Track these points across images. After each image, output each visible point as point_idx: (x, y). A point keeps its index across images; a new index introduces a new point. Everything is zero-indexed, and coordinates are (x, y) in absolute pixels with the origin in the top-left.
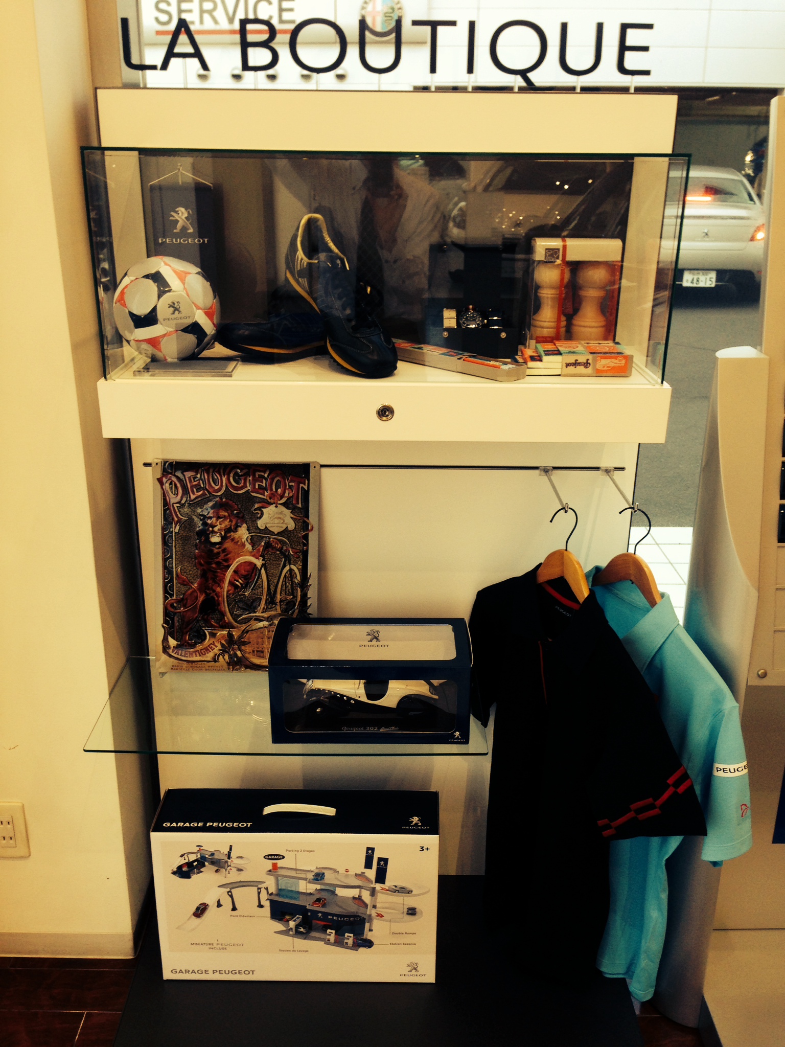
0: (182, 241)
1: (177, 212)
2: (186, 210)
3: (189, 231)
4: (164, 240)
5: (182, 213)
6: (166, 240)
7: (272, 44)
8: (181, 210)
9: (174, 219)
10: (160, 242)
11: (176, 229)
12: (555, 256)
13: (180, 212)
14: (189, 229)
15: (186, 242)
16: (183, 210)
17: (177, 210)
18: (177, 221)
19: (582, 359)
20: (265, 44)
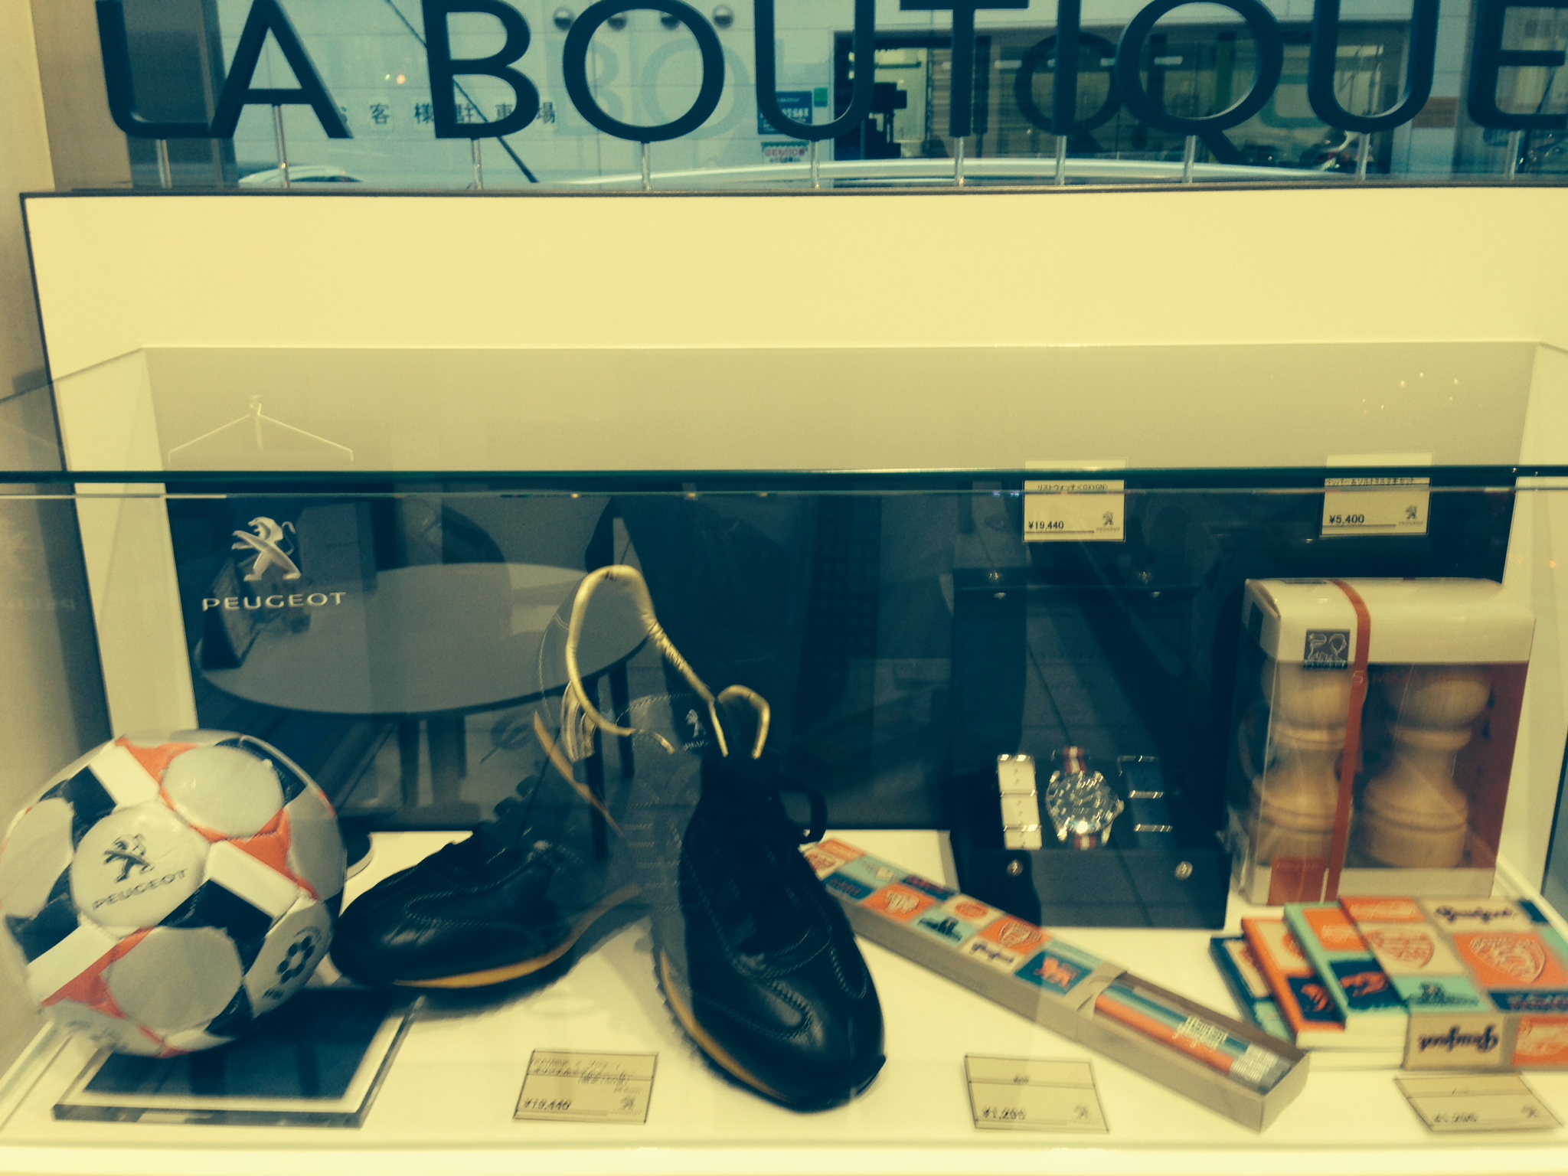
0: (268, 602)
1: (252, 530)
2: (279, 523)
3: (289, 577)
4: (217, 602)
5: (268, 532)
6: (222, 603)
7: (518, 66)
8: (262, 524)
9: (244, 547)
10: (206, 607)
11: (252, 572)
12: (1337, 652)
13: (260, 529)
14: (286, 572)
15: (282, 604)
16: (270, 523)
17: (252, 523)
18: (253, 553)
19: (1473, 1026)
20: (496, 66)
